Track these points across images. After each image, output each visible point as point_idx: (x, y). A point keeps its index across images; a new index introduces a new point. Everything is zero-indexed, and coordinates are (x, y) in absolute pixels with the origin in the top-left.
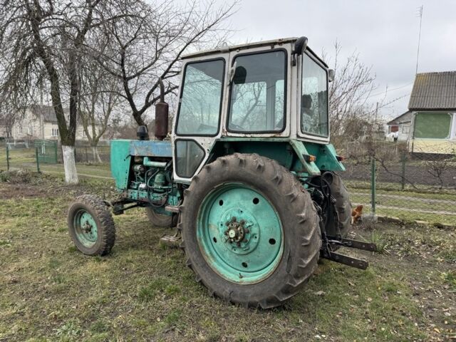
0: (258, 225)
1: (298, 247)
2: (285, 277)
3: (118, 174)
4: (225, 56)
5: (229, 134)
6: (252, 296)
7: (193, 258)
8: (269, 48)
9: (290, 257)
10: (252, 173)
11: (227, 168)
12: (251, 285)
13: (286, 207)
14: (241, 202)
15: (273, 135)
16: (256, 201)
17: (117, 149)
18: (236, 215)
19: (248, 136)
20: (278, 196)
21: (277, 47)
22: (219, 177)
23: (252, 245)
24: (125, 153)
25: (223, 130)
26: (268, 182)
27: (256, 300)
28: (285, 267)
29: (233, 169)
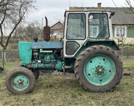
0: (106, 67)
1: (121, 70)
2: (117, 80)
3: (25, 57)
4: (86, 13)
5: (90, 39)
6: (107, 88)
7: (84, 82)
8: (101, 12)
9: (118, 74)
10: (106, 51)
11: (96, 50)
12: (106, 85)
13: (117, 60)
14: (99, 61)
15: (106, 39)
16: (104, 60)
17: (22, 46)
18: (99, 65)
19: (97, 39)
20: (115, 57)
21: (104, 12)
22: (93, 53)
23: (105, 73)
24: (28, 47)
25: (87, 38)
26: (111, 53)
27: (109, 89)
28: (117, 77)
29: (98, 50)
